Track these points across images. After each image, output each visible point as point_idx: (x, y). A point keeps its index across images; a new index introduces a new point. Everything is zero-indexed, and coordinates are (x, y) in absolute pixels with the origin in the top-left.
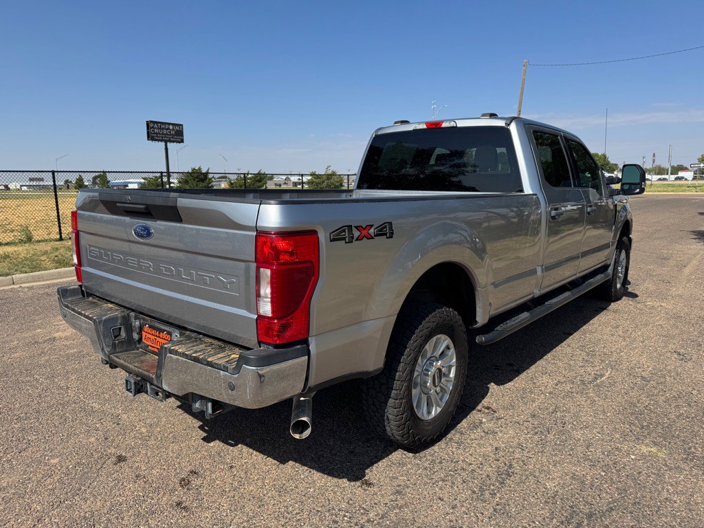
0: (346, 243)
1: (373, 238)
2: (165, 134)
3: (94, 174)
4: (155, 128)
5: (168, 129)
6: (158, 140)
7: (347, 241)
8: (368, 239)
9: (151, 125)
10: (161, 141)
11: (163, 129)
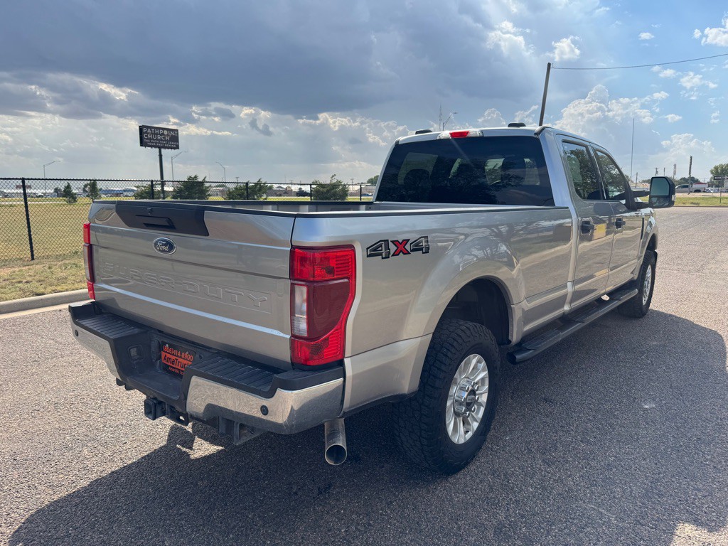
0: (383, 258)
1: (409, 253)
2: (159, 140)
3: (86, 182)
4: (148, 134)
5: (163, 134)
6: (152, 147)
7: (384, 256)
8: (404, 254)
9: (145, 130)
10: (155, 147)
11: (157, 134)
